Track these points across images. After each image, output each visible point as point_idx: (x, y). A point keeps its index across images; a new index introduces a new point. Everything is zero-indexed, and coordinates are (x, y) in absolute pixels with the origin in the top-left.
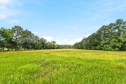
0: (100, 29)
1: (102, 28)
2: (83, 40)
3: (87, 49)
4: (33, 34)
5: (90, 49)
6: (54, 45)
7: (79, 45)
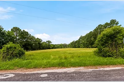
0: (96, 28)
1: (98, 27)
2: (80, 38)
3: (84, 48)
4: (30, 35)
5: (87, 48)
6: (49, 45)
7: (76, 44)
